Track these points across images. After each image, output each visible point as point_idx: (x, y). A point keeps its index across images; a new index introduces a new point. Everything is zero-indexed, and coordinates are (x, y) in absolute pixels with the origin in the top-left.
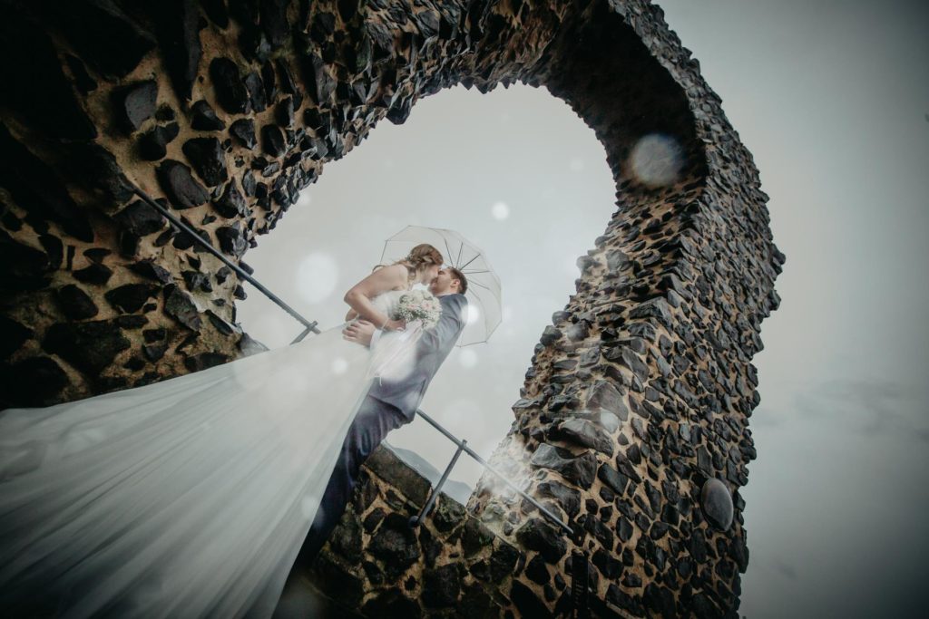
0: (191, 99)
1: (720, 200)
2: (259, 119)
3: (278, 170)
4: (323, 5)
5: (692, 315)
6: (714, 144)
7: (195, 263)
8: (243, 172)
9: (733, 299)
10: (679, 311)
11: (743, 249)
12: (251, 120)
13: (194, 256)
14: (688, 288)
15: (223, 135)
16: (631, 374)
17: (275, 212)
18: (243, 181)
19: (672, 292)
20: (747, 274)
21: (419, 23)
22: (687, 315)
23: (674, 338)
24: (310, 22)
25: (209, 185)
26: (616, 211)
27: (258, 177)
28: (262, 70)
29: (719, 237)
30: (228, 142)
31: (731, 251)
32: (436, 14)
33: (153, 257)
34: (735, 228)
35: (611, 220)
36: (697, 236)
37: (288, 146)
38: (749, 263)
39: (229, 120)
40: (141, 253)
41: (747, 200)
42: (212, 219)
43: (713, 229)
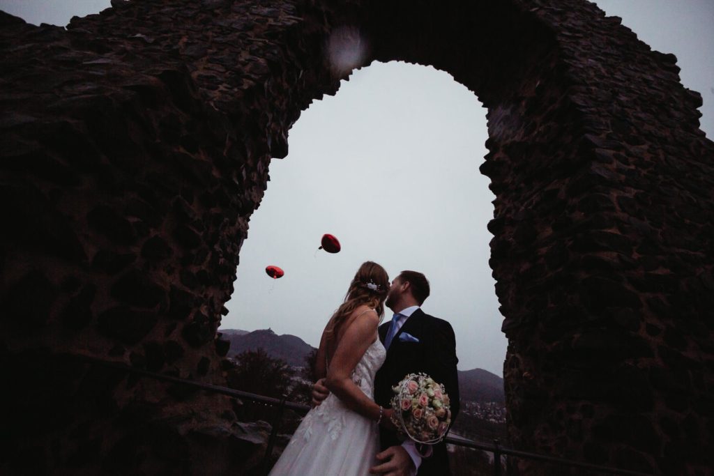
1: (580, 48)
2: (163, 230)
3: (207, 254)
4: (161, 112)
5: (631, 160)
6: (541, 8)
8: (178, 276)
9: (656, 121)
10: (616, 164)
11: (632, 73)
12: (156, 236)
14: (608, 136)
15: (138, 262)
16: (615, 254)
18: (181, 281)
19: (597, 150)
20: (651, 91)
21: (253, 76)
22: (626, 162)
23: (631, 193)
24: (158, 132)
25: (153, 307)
26: (487, 112)
27: (194, 270)
28: (140, 195)
29: (602, 77)
31: (622, 81)
32: (261, 61)
33: (133, 399)
34: (611, 61)
35: (487, 121)
36: (583, 88)
37: (201, 234)
38: (646, 81)
39: (136, 249)
40: (119, 403)
41: (602, 32)
42: (173, 327)
43: (592, 74)
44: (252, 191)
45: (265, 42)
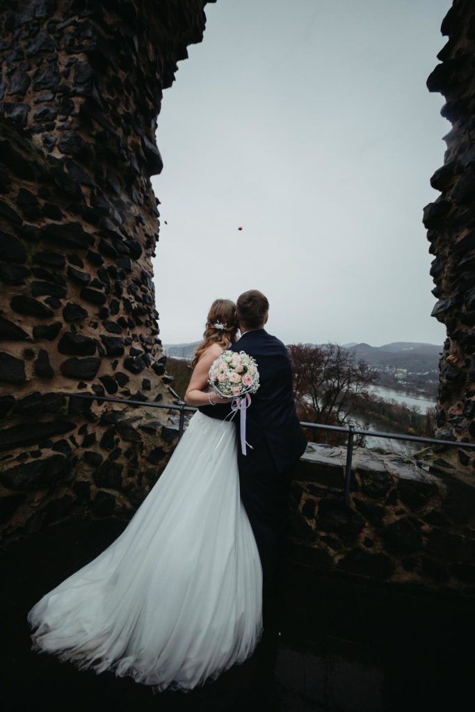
0: (28, 335)
2: (71, 297)
3: (119, 303)
4: (11, 192)
7: (127, 393)
8: (102, 327)
12: (68, 304)
13: (124, 389)
15: (66, 327)
17: (148, 319)
18: (107, 330)
21: (79, 89)
24: (20, 214)
25: (94, 353)
27: (114, 319)
28: (37, 276)
30: (73, 327)
32: (81, 57)
33: (105, 410)
37: (103, 291)
39: (59, 318)
40: (97, 414)
42: (116, 363)
44: (144, 224)
45: (74, 23)
